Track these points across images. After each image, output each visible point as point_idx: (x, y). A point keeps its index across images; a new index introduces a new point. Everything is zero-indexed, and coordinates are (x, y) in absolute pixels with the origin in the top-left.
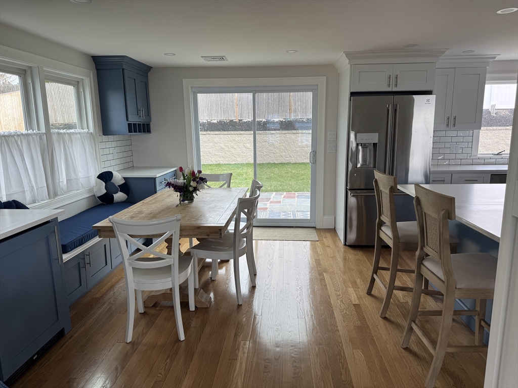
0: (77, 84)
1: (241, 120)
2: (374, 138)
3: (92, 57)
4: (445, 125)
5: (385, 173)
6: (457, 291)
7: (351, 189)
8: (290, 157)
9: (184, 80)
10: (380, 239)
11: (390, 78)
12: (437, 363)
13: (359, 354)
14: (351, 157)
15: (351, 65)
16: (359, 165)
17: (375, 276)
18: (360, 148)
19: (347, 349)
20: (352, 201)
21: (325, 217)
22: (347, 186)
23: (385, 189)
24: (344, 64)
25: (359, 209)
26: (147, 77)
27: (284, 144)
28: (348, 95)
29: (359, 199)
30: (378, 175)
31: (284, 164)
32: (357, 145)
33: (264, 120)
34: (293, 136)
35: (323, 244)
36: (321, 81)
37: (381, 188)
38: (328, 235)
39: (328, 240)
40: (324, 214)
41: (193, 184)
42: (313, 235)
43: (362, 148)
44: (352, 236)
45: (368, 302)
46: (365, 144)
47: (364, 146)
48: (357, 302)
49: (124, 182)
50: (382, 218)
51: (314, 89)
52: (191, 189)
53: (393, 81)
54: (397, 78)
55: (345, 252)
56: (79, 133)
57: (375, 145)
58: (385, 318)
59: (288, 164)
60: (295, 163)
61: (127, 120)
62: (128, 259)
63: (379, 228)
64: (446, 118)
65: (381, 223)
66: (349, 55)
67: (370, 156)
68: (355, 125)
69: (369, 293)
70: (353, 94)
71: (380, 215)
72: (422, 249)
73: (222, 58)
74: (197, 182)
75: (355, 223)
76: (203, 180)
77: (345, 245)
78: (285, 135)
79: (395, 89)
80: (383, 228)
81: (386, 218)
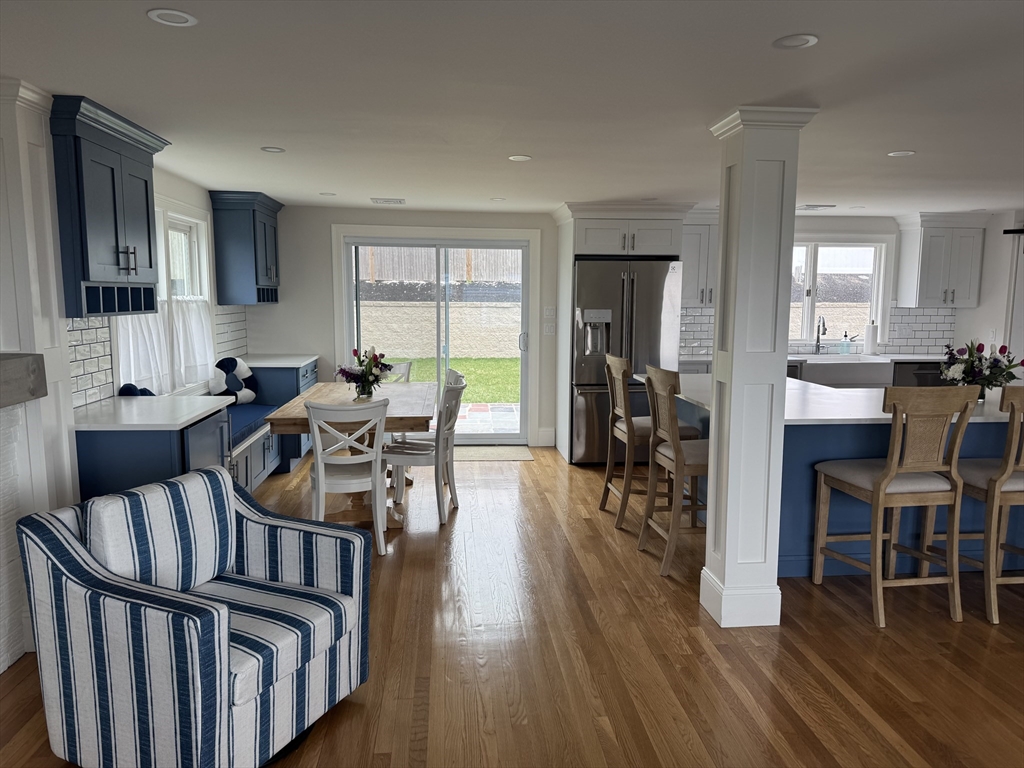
0: (189, 230)
1: (380, 281)
2: (606, 316)
3: (210, 192)
4: (699, 300)
5: (621, 356)
6: (685, 468)
7: (578, 384)
8: (471, 347)
9: (333, 226)
10: (615, 438)
11: (625, 238)
12: (670, 548)
13: (592, 558)
14: (577, 339)
15: (575, 219)
16: (588, 353)
17: (609, 485)
18: (589, 328)
19: (579, 554)
20: (581, 401)
21: (542, 429)
22: (572, 380)
23: (617, 375)
24: (566, 217)
25: (588, 411)
26: (276, 219)
27: (459, 326)
28: (570, 259)
29: (589, 398)
30: (611, 359)
31: (461, 359)
32: (585, 325)
33: (422, 282)
34: (475, 312)
35: (540, 464)
36: (534, 236)
37: (614, 375)
38: (547, 453)
39: (547, 458)
40: (540, 426)
41: (375, 371)
42: (525, 454)
43: (592, 329)
44: (580, 451)
45: (601, 515)
46: (595, 325)
47: (594, 327)
48: (588, 517)
49: (250, 374)
50: (616, 412)
51: (524, 246)
52: (371, 378)
53: (629, 243)
54: (633, 238)
55: (570, 471)
56: (196, 301)
57: (607, 325)
58: (621, 529)
59: (467, 359)
60: (479, 359)
61: (257, 284)
62: (322, 454)
63: (613, 425)
64: (700, 292)
65: (616, 418)
66: (570, 206)
67: (602, 339)
68: (581, 300)
69: (602, 508)
70: (578, 258)
71: (614, 408)
72: (655, 433)
73: (400, 201)
74: (381, 369)
75: (583, 432)
76: (387, 367)
77: (571, 463)
78: (461, 310)
79: (631, 253)
80: (618, 424)
81: (620, 411)
